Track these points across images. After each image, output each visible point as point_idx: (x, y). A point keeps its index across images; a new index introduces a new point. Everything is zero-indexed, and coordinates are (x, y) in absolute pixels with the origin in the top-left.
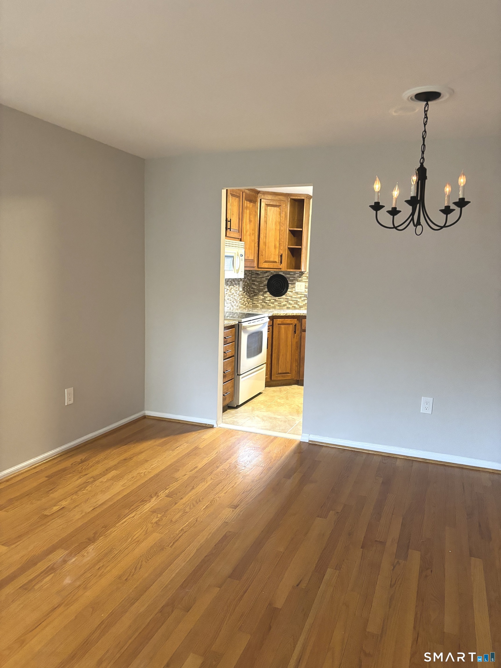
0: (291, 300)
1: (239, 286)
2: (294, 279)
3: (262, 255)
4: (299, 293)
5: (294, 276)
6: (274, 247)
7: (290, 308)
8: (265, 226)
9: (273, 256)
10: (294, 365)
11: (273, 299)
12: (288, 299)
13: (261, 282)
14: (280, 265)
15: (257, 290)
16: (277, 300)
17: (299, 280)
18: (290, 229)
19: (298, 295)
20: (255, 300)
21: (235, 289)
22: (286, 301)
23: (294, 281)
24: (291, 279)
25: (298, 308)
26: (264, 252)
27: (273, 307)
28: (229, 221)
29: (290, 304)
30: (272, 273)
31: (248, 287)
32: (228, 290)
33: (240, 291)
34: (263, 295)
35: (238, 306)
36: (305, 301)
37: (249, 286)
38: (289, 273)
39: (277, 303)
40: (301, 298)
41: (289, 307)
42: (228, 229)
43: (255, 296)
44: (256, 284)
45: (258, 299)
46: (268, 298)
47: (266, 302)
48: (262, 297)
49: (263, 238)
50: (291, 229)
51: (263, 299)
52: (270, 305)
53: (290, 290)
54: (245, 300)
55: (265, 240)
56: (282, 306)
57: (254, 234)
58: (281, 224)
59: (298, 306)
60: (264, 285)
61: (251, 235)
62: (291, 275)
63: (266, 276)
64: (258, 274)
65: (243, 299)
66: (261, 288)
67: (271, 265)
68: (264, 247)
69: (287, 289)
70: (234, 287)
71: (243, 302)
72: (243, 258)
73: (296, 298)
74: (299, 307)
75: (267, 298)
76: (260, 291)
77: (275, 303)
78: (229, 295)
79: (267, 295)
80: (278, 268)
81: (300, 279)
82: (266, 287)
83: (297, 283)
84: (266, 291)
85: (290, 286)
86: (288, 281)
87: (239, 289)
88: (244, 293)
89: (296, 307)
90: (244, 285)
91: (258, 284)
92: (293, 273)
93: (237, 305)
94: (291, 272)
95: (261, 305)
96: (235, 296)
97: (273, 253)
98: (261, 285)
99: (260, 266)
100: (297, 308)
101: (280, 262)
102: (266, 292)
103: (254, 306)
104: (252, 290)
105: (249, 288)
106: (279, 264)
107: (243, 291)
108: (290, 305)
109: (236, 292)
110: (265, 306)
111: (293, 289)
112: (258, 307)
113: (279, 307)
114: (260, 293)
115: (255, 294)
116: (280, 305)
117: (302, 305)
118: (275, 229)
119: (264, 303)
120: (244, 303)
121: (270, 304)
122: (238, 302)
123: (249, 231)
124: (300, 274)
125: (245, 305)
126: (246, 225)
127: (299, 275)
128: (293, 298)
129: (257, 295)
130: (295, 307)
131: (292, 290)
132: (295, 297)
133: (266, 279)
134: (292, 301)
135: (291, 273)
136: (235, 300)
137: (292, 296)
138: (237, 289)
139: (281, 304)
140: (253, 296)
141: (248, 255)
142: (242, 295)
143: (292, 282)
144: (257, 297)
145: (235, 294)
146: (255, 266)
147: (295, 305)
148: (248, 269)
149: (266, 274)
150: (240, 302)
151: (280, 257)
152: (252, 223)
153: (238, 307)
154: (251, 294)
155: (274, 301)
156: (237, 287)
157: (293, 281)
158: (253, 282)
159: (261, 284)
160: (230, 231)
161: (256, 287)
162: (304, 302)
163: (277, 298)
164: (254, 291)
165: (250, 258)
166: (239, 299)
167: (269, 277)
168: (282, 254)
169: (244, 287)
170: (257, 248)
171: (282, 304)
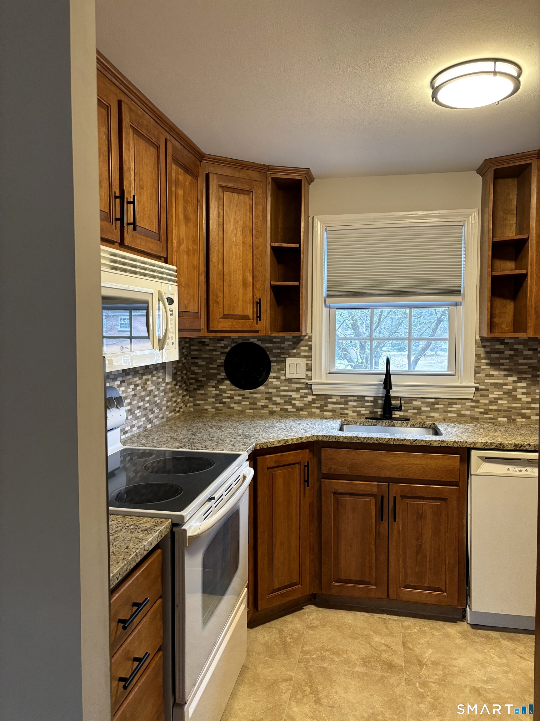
0: (278, 396)
1: (165, 373)
2: (283, 351)
3: (217, 302)
4: (293, 380)
5: (282, 345)
6: (241, 283)
7: (275, 411)
8: (221, 236)
9: (240, 303)
10: (308, 562)
11: (239, 395)
12: (271, 393)
13: (211, 360)
14: (257, 324)
15: (203, 376)
16: (246, 396)
17: (292, 354)
18: (273, 244)
19: (293, 385)
20: (199, 397)
21: (156, 382)
22: (266, 399)
23: (282, 356)
24: (274, 351)
25: (293, 412)
26: (220, 295)
27: (239, 410)
28: (130, 203)
29: (275, 404)
30: (233, 339)
31: (185, 372)
32: (137, 385)
33: (167, 384)
34: (216, 387)
35: (162, 418)
36: (307, 397)
37: (186, 369)
38: (270, 340)
39: (248, 403)
40: (299, 391)
41: (274, 409)
42: (129, 224)
43: (199, 388)
44: (200, 363)
45: (207, 394)
46: (228, 392)
47: (224, 400)
48: (214, 391)
49: (216, 264)
50: (276, 245)
51: (216, 394)
52: (233, 408)
53: (274, 375)
54: (179, 400)
55: (220, 267)
56: (259, 409)
57: (196, 251)
58: (255, 233)
59: (293, 408)
60: (218, 366)
61: (191, 253)
62: (275, 342)
63: (222, 347)
64: (203, 343)
65: (174, 399)
66: (211, 371)
67: (238, 325)
68: (221, 283)
69: (269, 372)
70: (153, 376)
71: (174, 405)
72: (175, 307)
73: (286, 391)
74: (294, 410)
75: (225, 393)
76: (210, 377)
77: (243, 403)
78: (140, 397)
79: (225, 387)
80: (253, 329)
81: (295, 351)
82: (223, 369)
83: (289, 361)
84: (223, 377)
85: (273, 367)
86: (270, 356)
87: (164, 379)
88: (176, 385)
89: (289, 410)
90: (175, 368)
91: (204, 363)
92: (279, 340)
93: (161, 416)
94: (275, 337)
95: (212, 408)
96: (155, 396)
97: (241, 298)
98: (211, 366)
99: (213, 327)
100: (291, 412)
101: (257, 317)
102: (223, 380)
103: (199, 409)
104: (193, 376)
105: (186, 374)
106: (255, 321)
107: (174, 383)
108: (275, 406)
109: (159, 386)
110: (221, 410)
111: (280, 373)
112: (207, 413)
113: (251, 411)
114: (211, 382)
115: (199, 384)
116: (254, 406)
117: (302, 405)
118: (243, 243)
119: (220, 403)
120: (176, 407)
121: (232, 406)
122: (164, 408)
123: (185, 242)
124: (295, 340)
125: (179, 411)
126: (178, 226)
127: (291, 343)
128: (283, 391)
129: (203, 386)
130: (287, 409)
131: (279, 375)
132: (287, 388)
133: (222, 353)
134: (279, 398)
135: (274, 340)
136: (157, 405)
137: (279, 388)
138: (160, 380)
139: (256, 404)
140: (194, 389)
141: (186, 301)
142: (172, 391)
143: (278, 359)
144: (203, 392)
145: (157, 393)
146: (202, 327)
147: (286, 407)
148: (186, 335)
149: (222, 342)
150: (168, 407)
151: (255, 306)
152: (191, 225)
153: (165, 420)
154: (191, 386)
155: (240, 398)
156: (160, 374)
157: (279, 356)
158: (193, 361)
159: (212, 364)
160: (134, 229)
161: (201, 371)
162: (305, 399)
163: (247, 392)
164: (198, 378)
165: (190, 309)
166: (164, 402)
167: (227, 348)
168: (260, 300)
169: (176, 374)
170: (204, 286)
171: (258, 404)
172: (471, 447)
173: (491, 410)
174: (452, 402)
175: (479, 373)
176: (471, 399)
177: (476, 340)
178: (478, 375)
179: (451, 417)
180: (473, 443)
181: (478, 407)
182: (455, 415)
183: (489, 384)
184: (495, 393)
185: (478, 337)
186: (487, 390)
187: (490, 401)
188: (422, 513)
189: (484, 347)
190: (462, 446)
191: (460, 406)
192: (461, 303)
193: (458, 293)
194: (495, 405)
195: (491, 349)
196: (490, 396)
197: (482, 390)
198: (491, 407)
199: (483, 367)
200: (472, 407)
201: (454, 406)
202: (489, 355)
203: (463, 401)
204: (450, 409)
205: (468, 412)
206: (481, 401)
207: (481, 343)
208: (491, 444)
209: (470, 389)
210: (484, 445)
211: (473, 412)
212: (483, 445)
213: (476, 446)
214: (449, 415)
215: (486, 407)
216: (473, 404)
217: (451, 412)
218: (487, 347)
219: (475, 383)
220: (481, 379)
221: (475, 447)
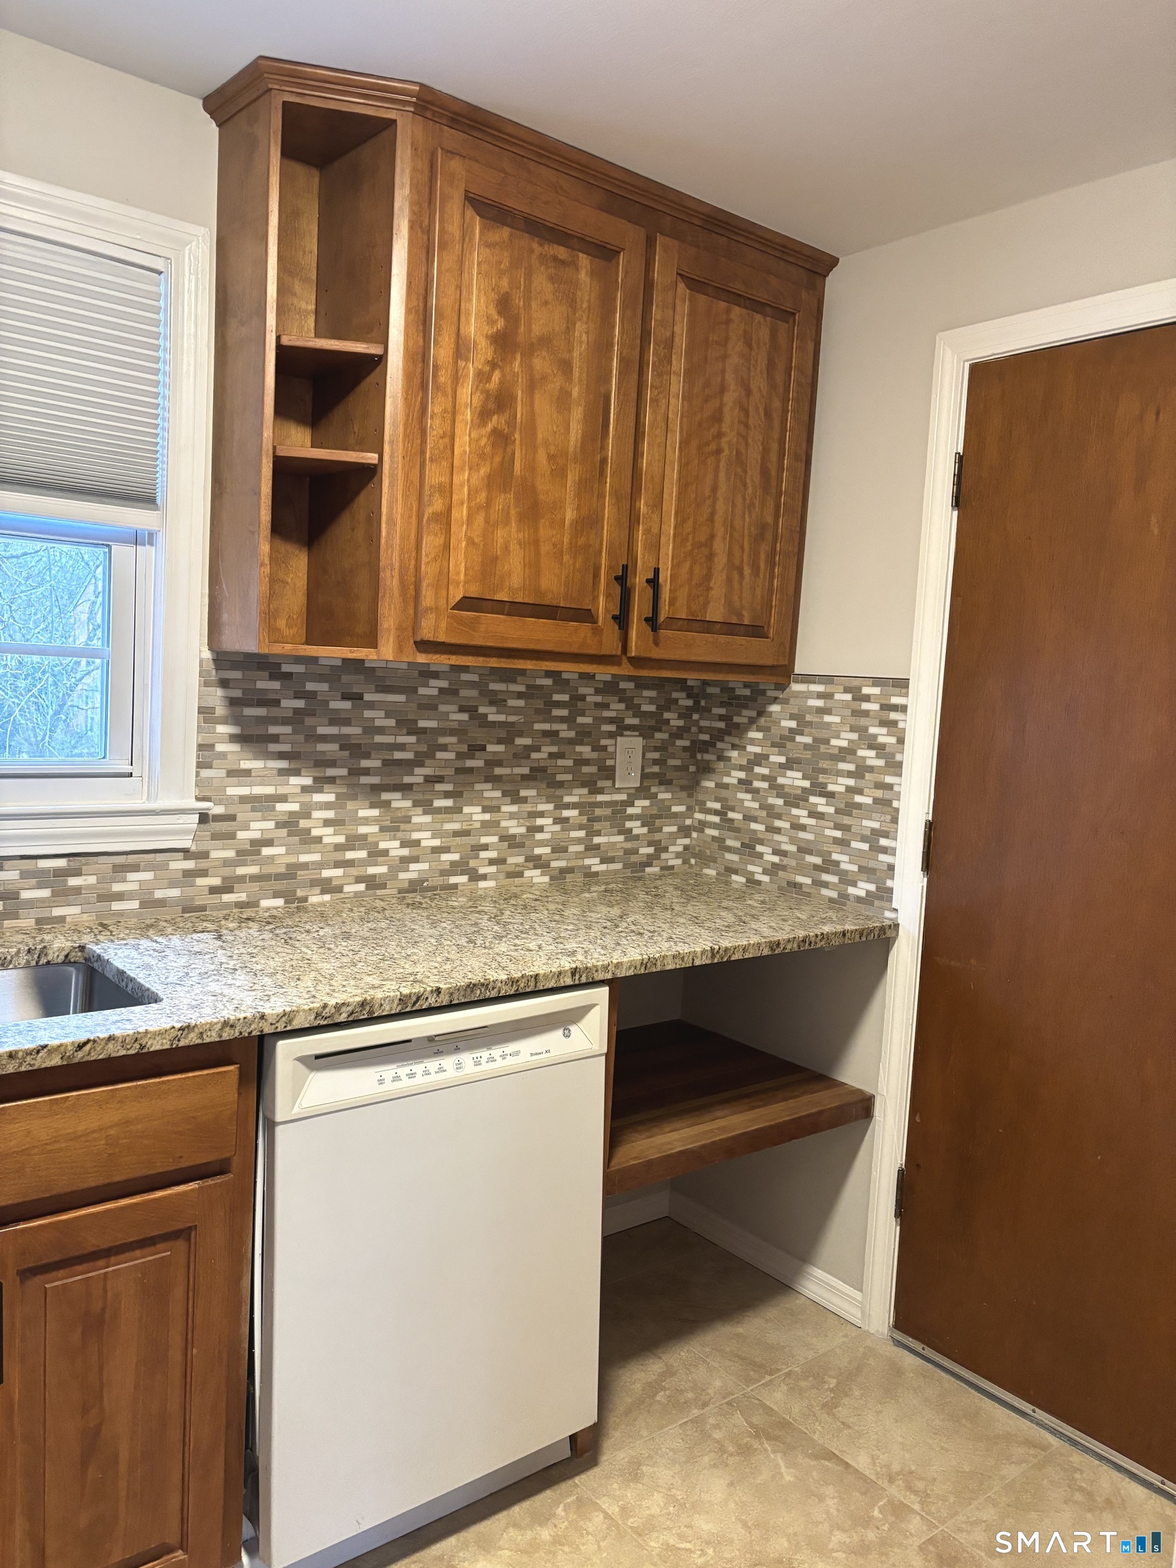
172: (279, 1030)
173: (242, 879)
174: (125, 862)
175: (210, 767)
176: (185, 851)
177: (201, 661)
178: (205, 773)
179: (121, 913)
180: (284, 1015)
181: (204, 873)
182: (135, 905)
183: (236, 798)
184: (253, 825)
185: (207, 654)
186: (232, 818)
187: (239, 853)
188: (103, 1310)
189: (224, 683)
190: (250, 1033)
191: (147, 876)
192: (151, 535)
193: (147, 500)
194: (253, 863)
195: (245, 691)
196: (241, 835)
197: (218, 818)
198: (241, 871)
199: (220, 748)
200: (187, 874)
201: (131, 876)
202: (237, 709)
203: (160, 857)
204: (117, 887)
205: (175, 893)
206: (214, 854)
207: (214, 671)
208: (338, 1007)
209: (185, 818)
210: (318, 1015)
211: (190, 891)
212: (313, 1017)
213: (294, 1023)
214: (116, 906)
215: (227, 872)
216: (190, 865)
217: (120, 897)
218: (231, 685)
219: (198, 799)
220: (216, 783)
221: (289, 1028)
